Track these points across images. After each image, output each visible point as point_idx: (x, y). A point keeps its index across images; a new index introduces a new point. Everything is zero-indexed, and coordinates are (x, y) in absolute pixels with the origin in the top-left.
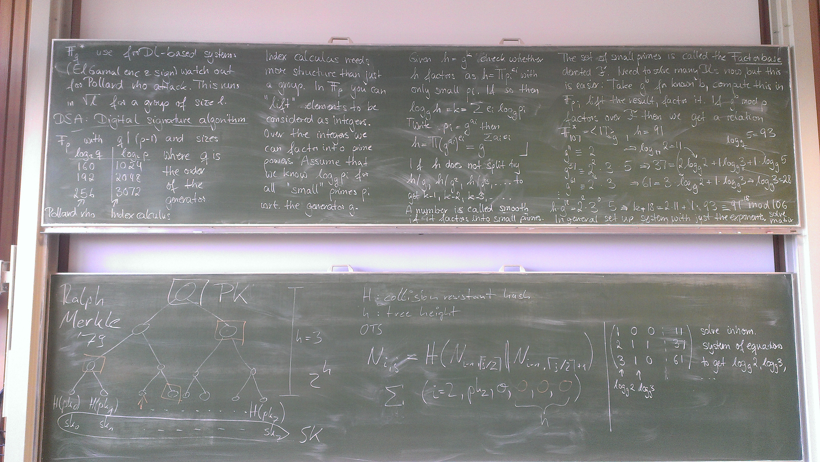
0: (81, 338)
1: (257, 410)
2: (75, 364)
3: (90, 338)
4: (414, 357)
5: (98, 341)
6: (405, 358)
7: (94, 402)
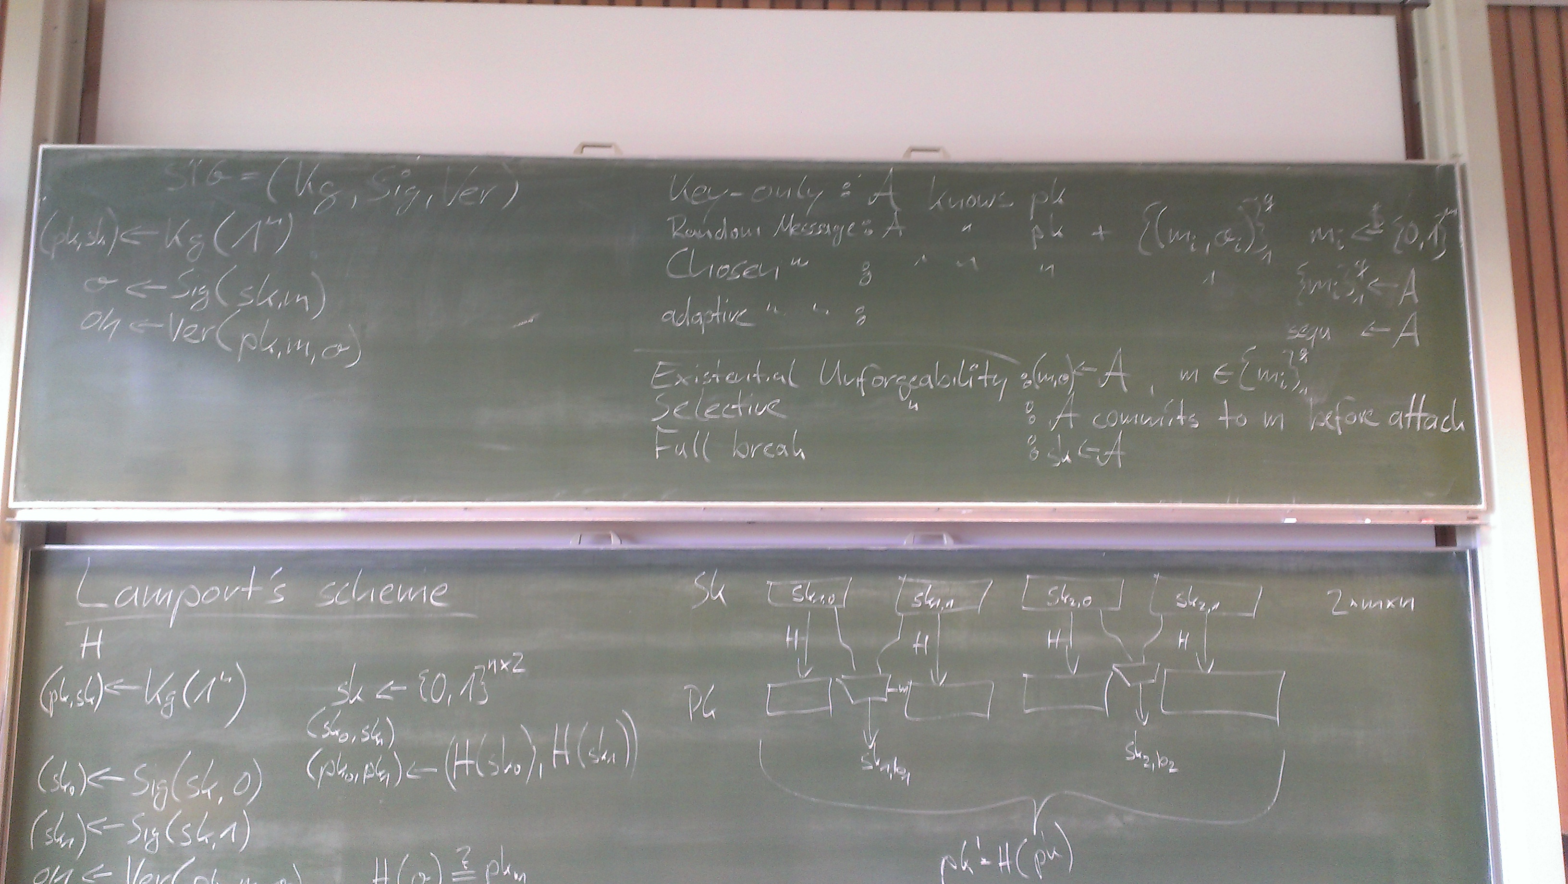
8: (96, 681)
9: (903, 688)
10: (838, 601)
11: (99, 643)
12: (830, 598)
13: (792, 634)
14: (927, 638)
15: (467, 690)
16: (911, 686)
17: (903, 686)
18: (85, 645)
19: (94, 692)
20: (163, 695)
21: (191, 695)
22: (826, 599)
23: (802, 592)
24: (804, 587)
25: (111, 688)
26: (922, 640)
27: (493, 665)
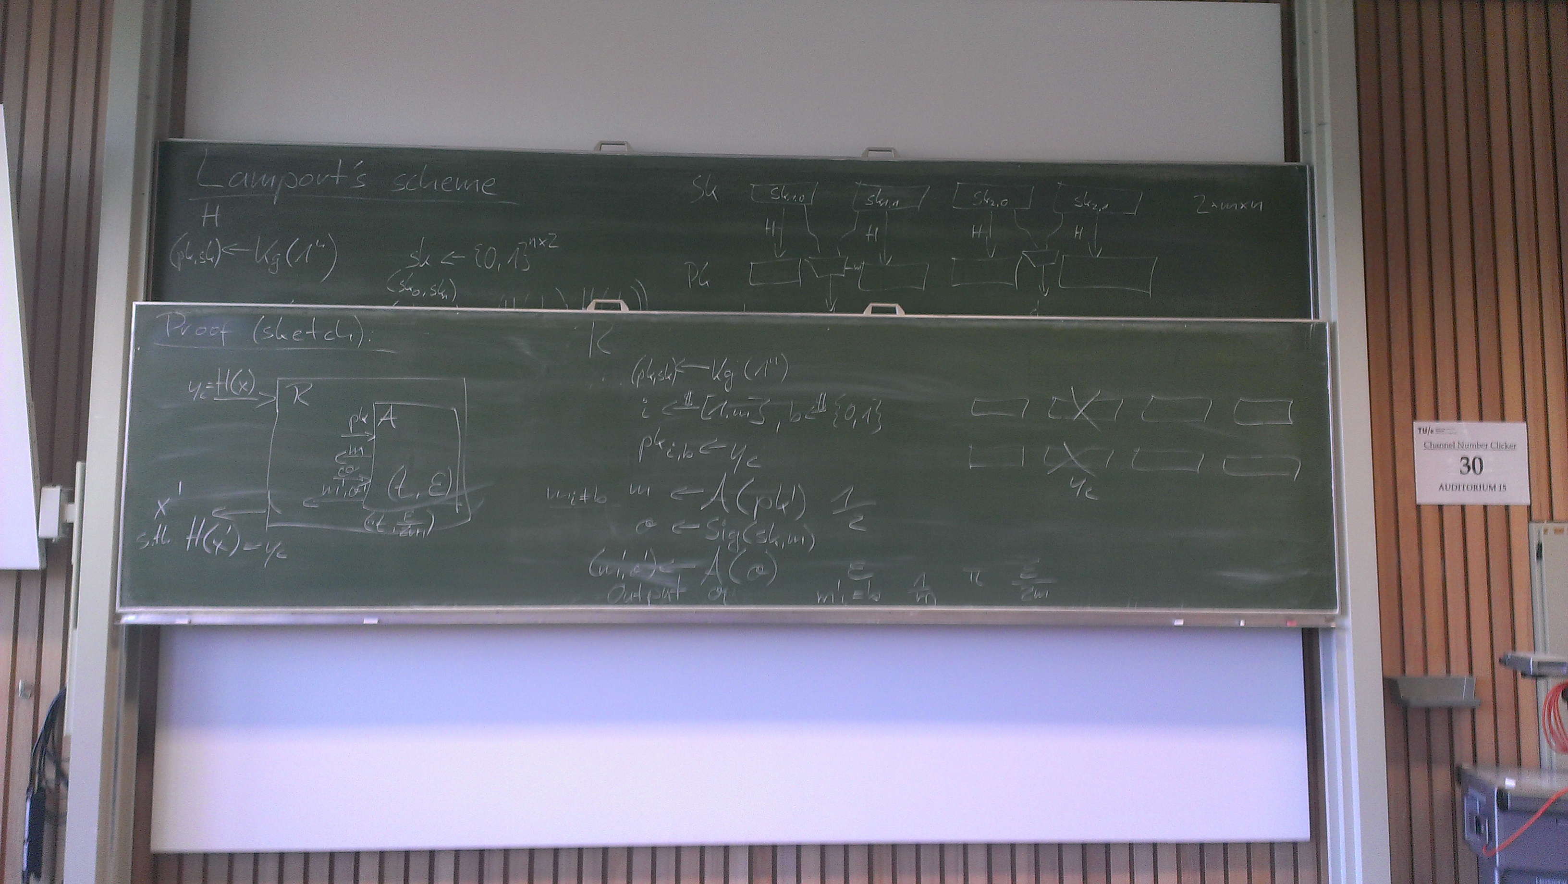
8: (215, 245)
9: (857, 267)
10: (807, 200)
11: (216, 215)
12: (800, 198)
13: (770, 225)
14: (877, 229)
15: (513, 261)
16: (863, 265)
17: (858, 265)
18: (205, 216)
19: (214, 253)
20: (270, 257)
21: (293, 256)
22: (797, 198)
23: (778, 193)
24: (781, 187)
25: (227, 250)
26: (873, 231)
27: (533, 241)
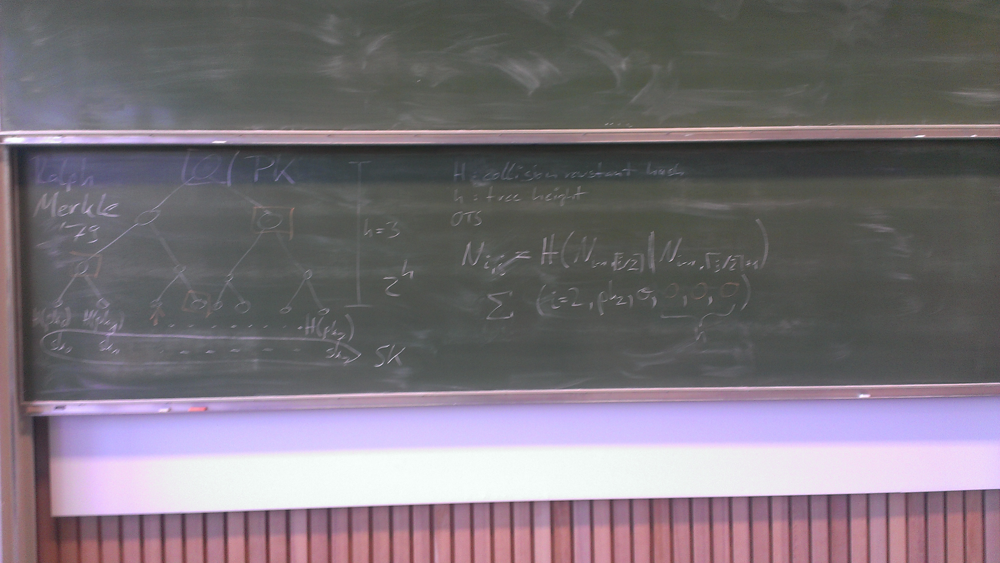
0: (65, 231)
1: (316, 324)
2: (59, 265)
3: (78, 230)
4: (526, 255)
5: (88, 235)
6: (512, 258)
7: (88, 316)
